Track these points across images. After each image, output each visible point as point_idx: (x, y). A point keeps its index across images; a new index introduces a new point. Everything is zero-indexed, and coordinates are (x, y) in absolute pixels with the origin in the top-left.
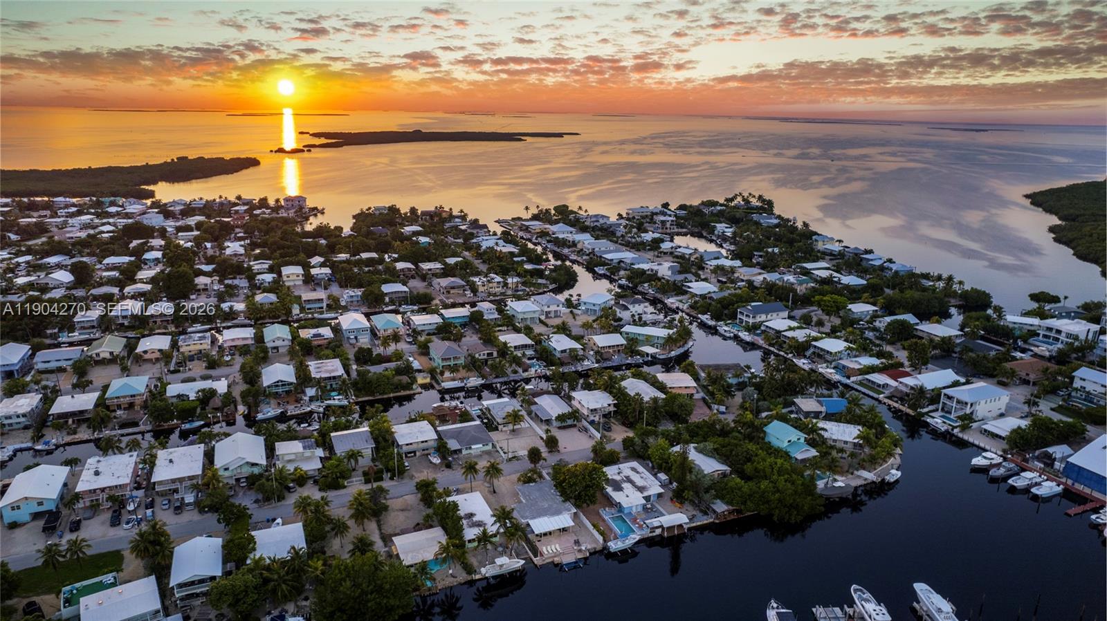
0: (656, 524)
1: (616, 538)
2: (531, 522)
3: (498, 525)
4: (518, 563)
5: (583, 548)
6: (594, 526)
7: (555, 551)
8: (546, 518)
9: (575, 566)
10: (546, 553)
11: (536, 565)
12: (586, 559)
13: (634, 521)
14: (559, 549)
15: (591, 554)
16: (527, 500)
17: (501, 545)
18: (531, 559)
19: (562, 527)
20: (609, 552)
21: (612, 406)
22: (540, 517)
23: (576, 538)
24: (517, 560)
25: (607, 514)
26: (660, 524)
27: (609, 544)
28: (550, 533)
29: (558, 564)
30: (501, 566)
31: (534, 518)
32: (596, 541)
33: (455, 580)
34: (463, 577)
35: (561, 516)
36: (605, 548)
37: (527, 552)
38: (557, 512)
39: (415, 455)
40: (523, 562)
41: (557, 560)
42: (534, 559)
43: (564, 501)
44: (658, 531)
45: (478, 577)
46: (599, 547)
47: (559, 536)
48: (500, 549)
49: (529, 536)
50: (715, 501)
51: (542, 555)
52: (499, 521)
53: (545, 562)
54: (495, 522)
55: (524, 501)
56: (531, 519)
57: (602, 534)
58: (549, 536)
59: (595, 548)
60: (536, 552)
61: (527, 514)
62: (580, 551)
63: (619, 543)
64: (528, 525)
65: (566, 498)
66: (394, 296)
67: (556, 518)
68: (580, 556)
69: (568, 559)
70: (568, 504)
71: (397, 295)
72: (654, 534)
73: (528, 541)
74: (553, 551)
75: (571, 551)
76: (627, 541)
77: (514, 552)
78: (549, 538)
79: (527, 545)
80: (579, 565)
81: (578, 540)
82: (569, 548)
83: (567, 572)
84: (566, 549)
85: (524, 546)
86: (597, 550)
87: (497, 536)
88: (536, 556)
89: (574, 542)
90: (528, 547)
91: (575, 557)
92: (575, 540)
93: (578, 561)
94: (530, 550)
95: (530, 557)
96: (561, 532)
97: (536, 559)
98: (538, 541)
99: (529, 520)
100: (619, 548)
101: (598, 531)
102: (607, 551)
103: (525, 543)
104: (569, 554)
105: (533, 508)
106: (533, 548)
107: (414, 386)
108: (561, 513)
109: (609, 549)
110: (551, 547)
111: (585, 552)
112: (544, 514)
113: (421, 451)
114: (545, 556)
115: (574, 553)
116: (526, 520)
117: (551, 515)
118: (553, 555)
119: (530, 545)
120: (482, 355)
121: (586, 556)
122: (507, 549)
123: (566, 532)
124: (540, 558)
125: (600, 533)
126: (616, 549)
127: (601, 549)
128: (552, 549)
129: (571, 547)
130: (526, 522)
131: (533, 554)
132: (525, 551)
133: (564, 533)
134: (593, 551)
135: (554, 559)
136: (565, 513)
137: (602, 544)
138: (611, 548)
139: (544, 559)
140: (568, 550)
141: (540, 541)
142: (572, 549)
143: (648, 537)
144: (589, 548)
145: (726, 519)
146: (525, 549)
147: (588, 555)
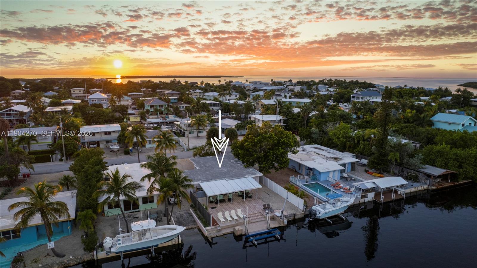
0: (369, 186)
2: (204, 185)
3: (152, 180)
4: (173, 231)
5: (278, 214)
6: (289, 189)
7: (236, 218)
8: (223, 181)
9: (266, 237)
10: (222, 220)
12: (282, 229)
13: (336, 186)
14: (242, 216)
15: (289, 222)
16: (200, 166)
18: (200, 230)
19: (245, 189)
21: (282, 122)
22: (215, 179)
24: (174, 227)
25: (299, 181)
26: (374, 186)
27: (313, 208)
28: (230, 200)
29: (241, 236)
30: (143, 234)
31: (207, 180)
32: (292, 207)
34: (76, 255)
35: (243, 180)
36: (310, 214)
37: (194, 221)
38: (240, 176)
39: (98, 146)
40: (181, 229)
41: (239, 229)
42: (205, 230)
44: (371, 196)
46: (300, 214)
47: (242, 202)
48: (154, 216)
49: (199, 200)
50: (424, 166)
51: (215, 223)
53: (221, 233)
55: (197, 168)
56: (204, 181)
57: (301, 196)
59: (295, 215)
60: (207, 220)
61: (199, 177)
63: (328, 206)
64: (200, 189)
68: (273, 225)
69: (256, 228)
70: (251, 170)
71: (137, 97)
72: (367, 200)
73: (196, 206)
74: (233, 219)
75: (260, 218)
76: (339, 203)
77: (175, 221)
78: (227, 204)
79: (196, 213)
80: (274, 237)
81: (268, 205)
82: (257, 215)
83: (256, 246)
84: (253, 217)
85: (191, 213)
86: (297, 217)
87: (152, 200)
88: (206, 224)
89: (263, 207)
90: (197, 214)
91: (266, 225)
92: (264, 205)
93: (272, 231)
94: (198, 218)
95: (198, 227)
96: (243, 198)
97: (207, 228)
98: (212, 208)
99: (200, 182)
100: (328, 213)
101: (295, 194)
102: (312, 217)
103: (193, 210)
104: (257, 222)
105: (207, 172)
106: (203, 216)
107: (125, 120)
108: (243, 176)
109: (315, 215)
110: (230, 214)
111: (281, 219)
112: (222, 177)
113: (105, 143)
114: (221, 225)
115: (264, 220)
116: (197, 181)
117: (231, 178)
118: (233, 223)
119: (200, 212)
120: (181, 107)
121: (282, 225)
122: (165, 216)
123: (250, 197)
124: (213, 227)
125: (298, 196)
126: (326, 213)
127: (303, 216)
128: (231, 217)
129: (259, 214)
130: (196, 183)
131: (202, 222)
132: (192, 220)
133: (248, 199)
134: (292, 218)
135: (234, 229)
136: (248, 176)
137: (303, 209)
138: (317, 213)
139: (219, 228)
140: (256, 218)
141: (215, 208)
142: (261, 217)
143: (361, 202)
144: (285, 213)
145: (441, 185)
146: (192, 215)
147: (286, 222)
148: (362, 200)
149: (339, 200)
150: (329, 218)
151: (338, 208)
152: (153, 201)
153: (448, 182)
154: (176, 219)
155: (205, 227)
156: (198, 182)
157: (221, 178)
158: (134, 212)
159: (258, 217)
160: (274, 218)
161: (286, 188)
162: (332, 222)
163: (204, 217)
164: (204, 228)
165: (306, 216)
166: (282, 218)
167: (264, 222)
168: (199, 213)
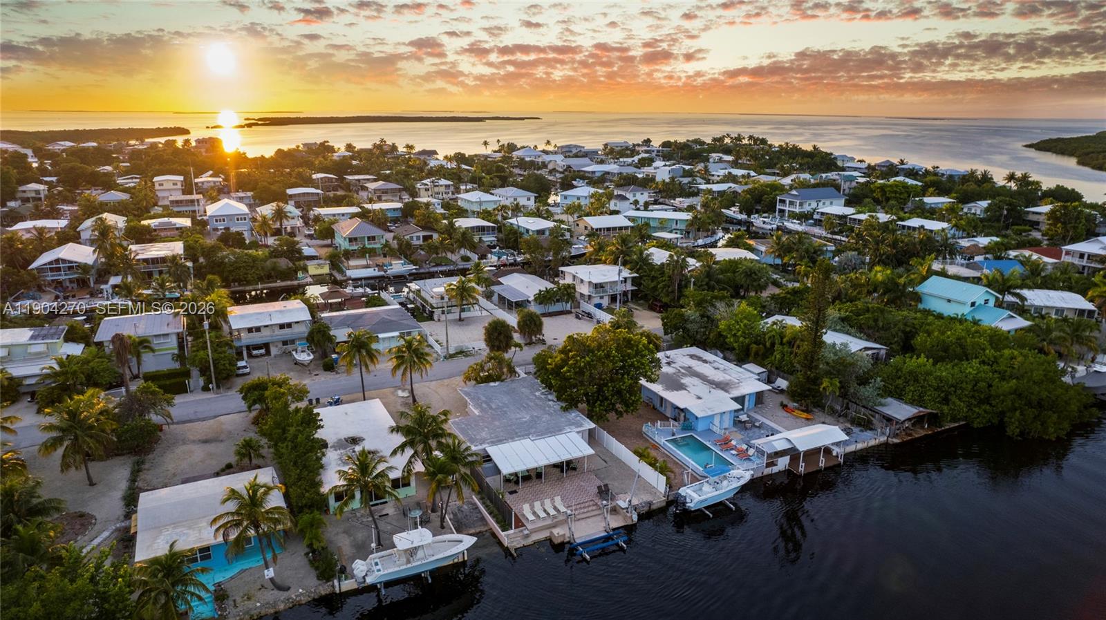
0: (781, 445)
1: (695, 479)
2: (493, 451)
3: (409, 452)
4: (458, 545)
5: (623, 504)
6: (641, 455)
7: (552, 512)
8: (527, 442)
9: (604, 547)
10: (531, 517)
11: (507, 550)
12: (629, 529)
13: (725, 443)
14: (563, 509)
15: (641, 517)
16: (482, 410)
17: (419, 505)
18: (494, 535)
19: (565, 457)
20: (687, 512)
21: (629, 282)
22: (513, 439)
23: (599, 483)
24: (456, 536)
25: (660, 435)
26: (789, 446)
27: (683, 491)
28: (539, 476)
29: (562, 544)
30: (412, 552)
31: (499, 441)
32: (647, 487)
33: (283, 595)
34: (306, 585)
35: (561, 437)
36: (675, 501)
37: (483, 519)
38: (554, 430)
39: (268, 353)
40: (469, 541)
41: (560, 533)
42: (504, 536)
43: (565, 409)
44: (783, 463)
45: (347, 585)
46: (659, 500)
47: (560, 479)
48: (417, 514)
49: (488, 480)
50: (883, 401)
51: (520, 524)
52: (411, 443)
53: (530, 541)
54: (402, 447)
55: (476, 412)
56: (493, 443)
57: (662, 471)
58: (535, 481)
59: (650, 504)
60: (506, 517)
61: (484, 434)
62: (615, 511)
63: (706, 488)
64: (487, 458)
65: (570, 403)
66: (302, 199)
67: (551, 440)
68: (616, 522)
69: (588, 529)
70: (574, 415)
71: (306, 199)
72: (775, 469)
73: (485, 492)
74: (548, 514)
75: (592, 510)
76: (725, 482)
77: (450, 519)
78: (536, 486)
79: (483, 503)
80: (617, 544)
81: (606, 486)
82: (587, 504)
83: (588, 562)
84: (581, 508)
85: (475, 504)
86: (654, 507)
87: (407, 482)
88: (505, 526)
89: (596, 490)
90: (487, 507)
91: (603, 524)
92: (599, 488)
93: (613, 535)
94: (490, 514)
95: (491, 529)
96: (562, 471)
97: (506, 533)
98: (511, 493)
99: (487, 445)
100: (706, 500)
101: (651, 464)
102: (679, 508)
103: (479, 497)
104: (588, 517)
105: (497, 423)
106: (498, 509)
107: (300, 274)
108: (561, 430)
109: (684, 503)
110: (542, 505)
111: (627, 512)
112: (523, 433)
113: (280, 345)
114: (530, 526)
115: (599, 515)
116: (481, 444)
117: (539, 435)
118: (549, 522)
119: (491, 502)
120: (415, 238)
121: (630, 523)
122: (433, 511)
123: (574, 469)
124: (517, 530)
125: (656, 470)
126: (702, 501)
127: (664, 504)
128: (545, 511)
129: (591, 503)
130: (480, 447)
131: (497, 522)
132: (479, 516)
133: (570, 473)
134: (646, 509)
135: (551, 533)
136: (569, 430)
137: (665, 492)
138: (688, 500)
139: (526, 532)
140: (586, 510)
141: (515, 492)
142: (594, 508)
143: (765, 473)
144: (635, 502)
145: (910, 435)
146: (477, 508)
147: (635, 518)
148: (768, 471)
149: (725, 477)
150: (706, 508)
151: (723, 491)
152: (408, 485)
153: (923, 428)
154: (452, 516)
155: (503, 531)
156: (484, 446)
157: (523, 436)
158: (377, 504)
159: (590, 509)
160: (615, 510)
161: (636, 452)
162: (711, 516)
163: (499, 511)
164: (503, 534)
165: (669, 503)
166: (629, 510)
167: (599, 518)
168: (488, 502)
